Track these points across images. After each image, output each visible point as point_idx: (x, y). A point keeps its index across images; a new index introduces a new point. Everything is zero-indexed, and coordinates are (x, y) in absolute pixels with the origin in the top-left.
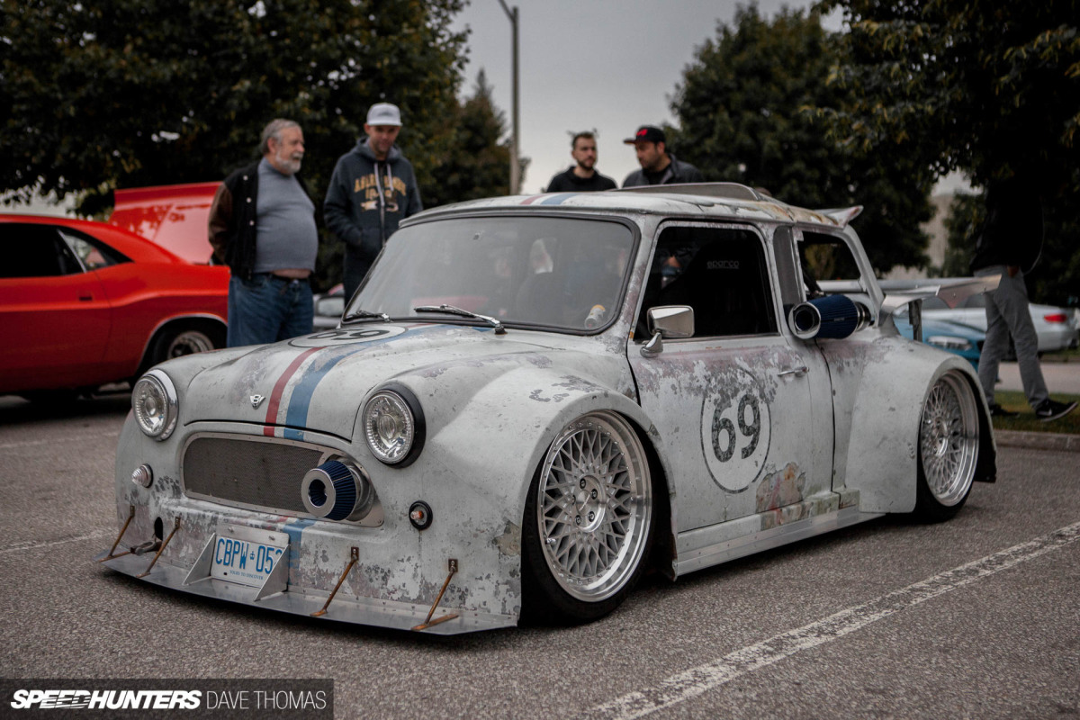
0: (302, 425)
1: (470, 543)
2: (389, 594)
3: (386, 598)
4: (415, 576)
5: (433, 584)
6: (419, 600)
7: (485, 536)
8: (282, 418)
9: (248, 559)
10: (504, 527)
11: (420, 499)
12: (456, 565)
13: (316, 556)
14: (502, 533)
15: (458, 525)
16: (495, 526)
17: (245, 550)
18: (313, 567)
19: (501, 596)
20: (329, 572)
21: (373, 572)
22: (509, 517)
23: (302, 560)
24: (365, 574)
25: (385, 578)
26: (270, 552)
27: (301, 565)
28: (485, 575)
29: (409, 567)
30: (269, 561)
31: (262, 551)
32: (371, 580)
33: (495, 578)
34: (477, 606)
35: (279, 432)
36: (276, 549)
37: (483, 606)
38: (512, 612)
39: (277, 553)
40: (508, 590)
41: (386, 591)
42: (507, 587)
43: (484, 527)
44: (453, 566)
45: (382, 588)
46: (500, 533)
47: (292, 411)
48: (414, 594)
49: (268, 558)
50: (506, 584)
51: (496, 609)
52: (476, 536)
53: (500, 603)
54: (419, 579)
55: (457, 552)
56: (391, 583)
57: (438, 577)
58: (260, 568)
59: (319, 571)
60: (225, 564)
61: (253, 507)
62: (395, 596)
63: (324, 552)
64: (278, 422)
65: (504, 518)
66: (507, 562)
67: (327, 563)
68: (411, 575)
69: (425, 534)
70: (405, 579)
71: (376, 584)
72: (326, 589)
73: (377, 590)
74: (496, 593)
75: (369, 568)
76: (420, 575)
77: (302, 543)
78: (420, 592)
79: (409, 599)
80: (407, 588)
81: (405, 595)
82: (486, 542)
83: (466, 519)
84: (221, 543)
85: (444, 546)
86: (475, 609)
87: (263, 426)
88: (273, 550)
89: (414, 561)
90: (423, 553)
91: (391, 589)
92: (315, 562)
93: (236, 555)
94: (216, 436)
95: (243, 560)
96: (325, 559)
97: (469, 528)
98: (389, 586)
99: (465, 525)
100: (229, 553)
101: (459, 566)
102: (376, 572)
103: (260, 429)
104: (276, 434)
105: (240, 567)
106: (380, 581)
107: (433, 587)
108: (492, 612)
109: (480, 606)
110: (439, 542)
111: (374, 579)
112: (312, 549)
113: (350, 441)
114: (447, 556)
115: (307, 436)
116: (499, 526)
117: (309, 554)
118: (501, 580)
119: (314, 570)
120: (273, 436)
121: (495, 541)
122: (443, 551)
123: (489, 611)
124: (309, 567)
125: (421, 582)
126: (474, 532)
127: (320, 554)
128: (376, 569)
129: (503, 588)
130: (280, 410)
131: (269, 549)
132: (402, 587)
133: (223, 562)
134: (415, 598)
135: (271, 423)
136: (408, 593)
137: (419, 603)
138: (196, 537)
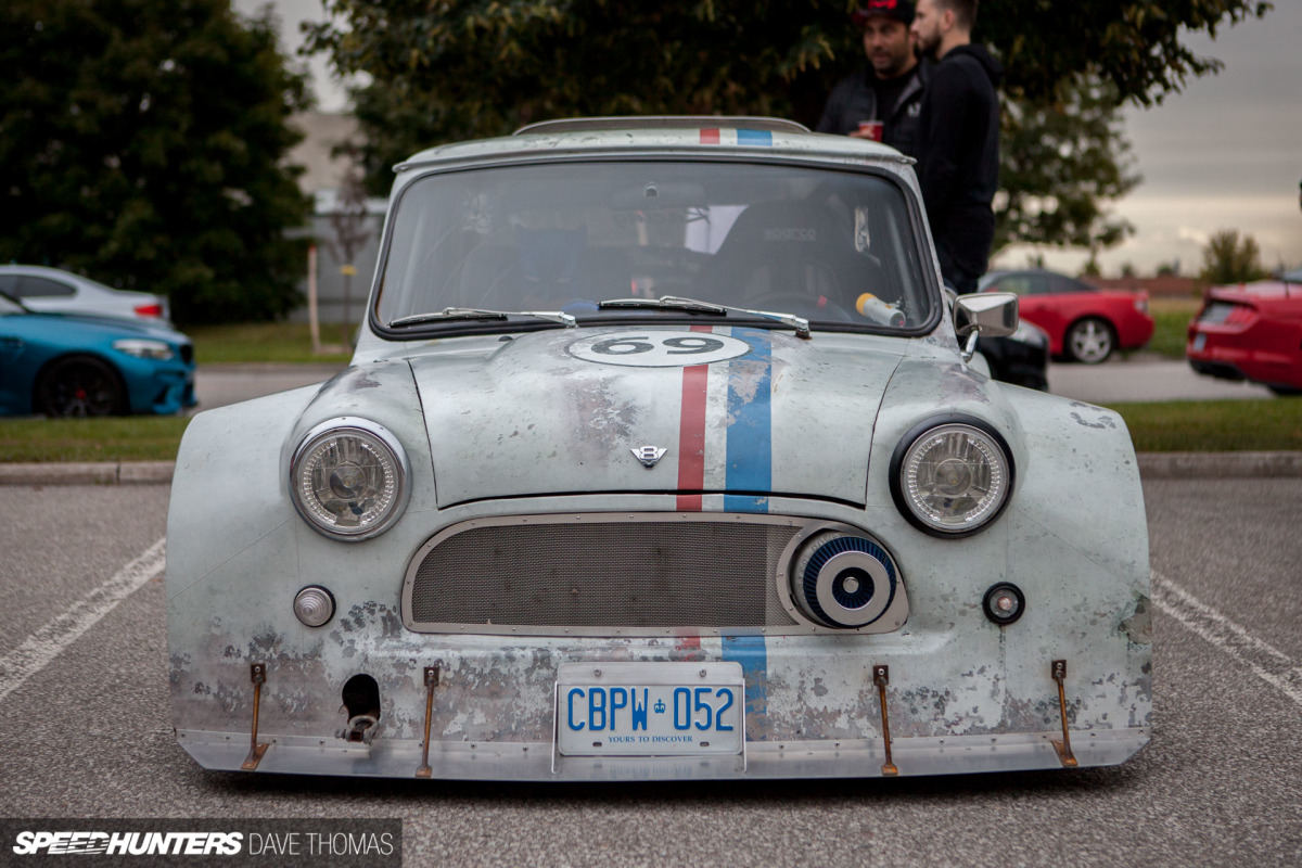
0: (763, 489)
1: (1084, 634)
2: (949, 726)
3: (944, 733)
4: (994, 694)
5: (1025, 701)
6: (1002, 728)
7: (1108, 622)
8: (715, 477)
9: (651, 714)
10: (1135, 605)
11: (1002, 580)
12: (1064, 669)
13: (802, 688)
14: (1133, 614)
15: (1066, 610)
16: (1122, 606)
17: (640, 699)
18: (798, 706)
19: (1128, 705)
20: (829, 710)
21: (918, 698)
22: (1141, 591)
23: (771, 699)
24: (902, 703)
25: (940, 705)
26: (702, 695)
27: (769, 708)
28: (1108, 675)
29: (983, 683)
30: (704, 711)
31: (682, 697)
32: (914, 711)
33: (1119, 681)
34: (1093, 722)
35: (712, 503)
36: (715, 691)
37: (1102, 721)
38: (1144, 722)
39: (719, 695)
40: (1138, 693)
41: (943, 723)
42: (1138, 688)
43: (1103, 610)
44: (1058, 670)
45: (935, 720)
46: (1130, 613)
47: (733, 466)
48: (992, 720)
49: (699, 706)
50: (1136, 684)
51: (1120, 721)
52: (1094, 622)
53: (1127, 713)
54: (1001, 697)
55: (1064, 650)
56: (951, 711)
57: (1037, 688)
58: (682, 723)
59: (810, 711)
60: (592, 728)
61: (609, 630)
62: (958, 729)
63: (817, 680)
64: (706, 486)
65: (1135, 593)
66: (1140, 652)
67: (824, 697)
68: (987, 693)
69: (1010, 630)
70: (978, 700)
71: (925, 715)
72: (826, 738)
73: (927, 724)
74: (1122, 700)
75: (909, 693)
76: (1003, 691)
77: (769, 672)
78: (1003, 715)
79: (985, 728)
80: (981, 712)
81: (978, 724)
82: (1108, 629)
83: (1078, 600)
84: (576, 697)
85: (1044, 643)
86: (1091, 727)
87: (675, 496)
88: (709, 691)
89: (990, 673)
90: (1008, 659)
91: (954, 719)
92: (800, 698)
93: (617, 711)
94: (519, 521)
95: (640, 718)
96: (820, 690)
97: (1083, 612)
98: (949, 714)
99: (1077, 609)
100: (602, 709)
101: (1067, 669)
102: (924, 698)
103: (671, 501)
104: (705, 507)
105: (635, 728)
106: (932, 710)
107: (1025, 706)
108: (1115, 728)
109: (1097, 721)
110: (1033, 642)
111: (920, 709)
112: (792, 679)
113: (862, 507)
114: (1049, 657)
115: (774, 504)
116: (1128, 604)
117: (787, 687)
118: (1129, 680)
119: (799, 711)
120: (699, 510)
121: (1123, 626)
122: (1043, 651)
123: (1110, 727)
124: (788, 708)
125: (1005, 702)
126: (1092, 617)
127: (809, 685)
128: (923, 693)
129: (1131, 691)
130: (707, 466)
131: (698, 692)
132: (972, 714)
133: (587, 726)
134: (995, 725)
135: (690, 491)
136: (981, 722)
137: (1002, 733)
138: (494, 694)
